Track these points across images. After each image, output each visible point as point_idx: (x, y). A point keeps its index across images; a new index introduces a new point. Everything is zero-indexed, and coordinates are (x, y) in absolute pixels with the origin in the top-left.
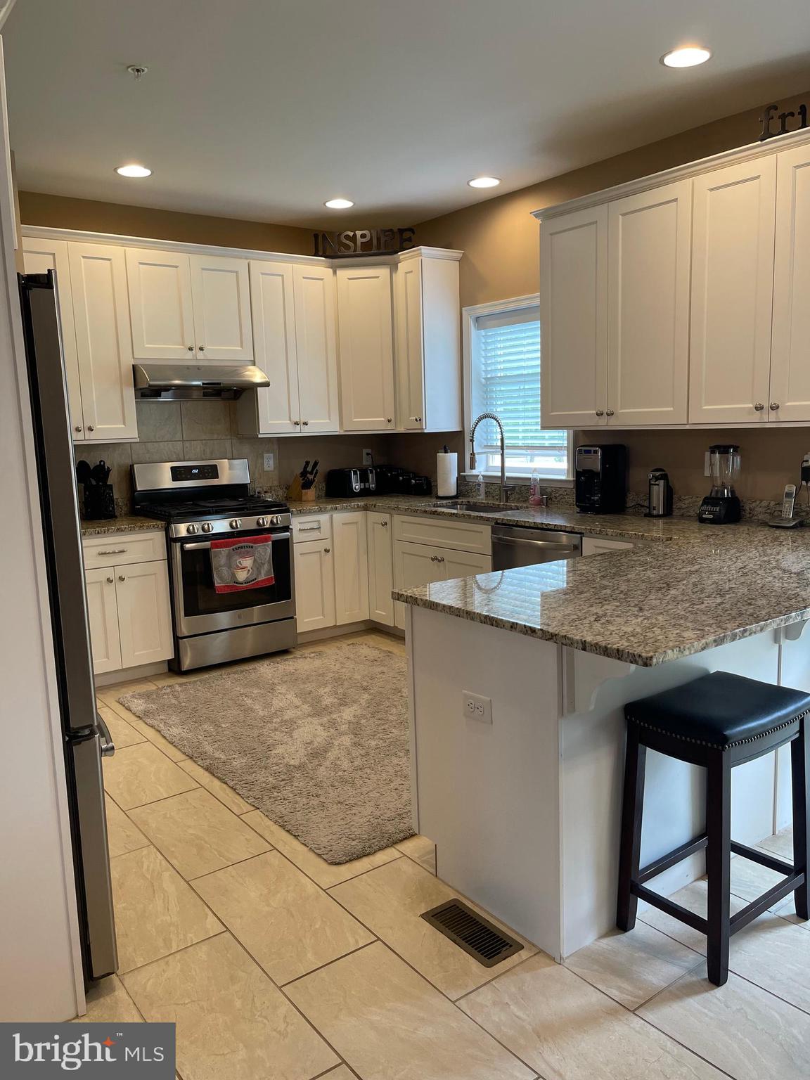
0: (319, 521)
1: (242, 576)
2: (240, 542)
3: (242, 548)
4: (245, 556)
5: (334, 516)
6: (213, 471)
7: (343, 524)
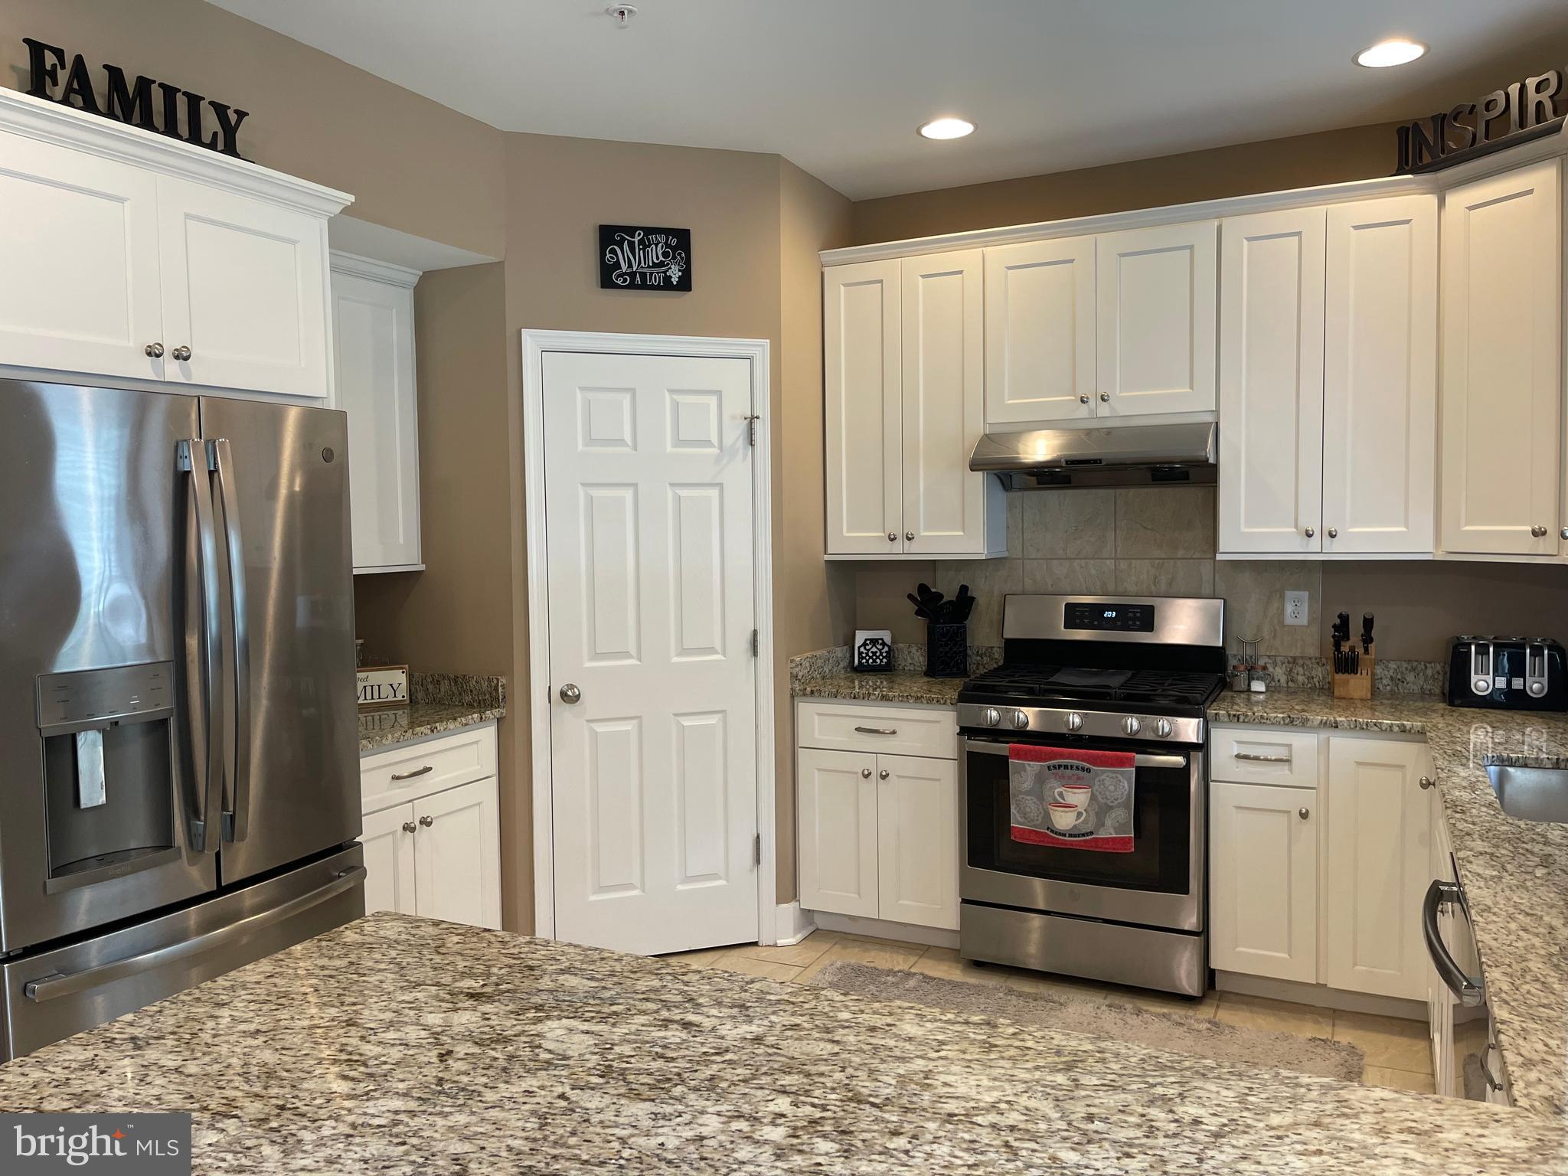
0: (1290, 746)
1: (1064, 820)
2: (1062, 756)
3: (1066, 767)
4: (1076, 784)
5: (1332, 740)
6: (1146, 618)
7: (1359, 763)
